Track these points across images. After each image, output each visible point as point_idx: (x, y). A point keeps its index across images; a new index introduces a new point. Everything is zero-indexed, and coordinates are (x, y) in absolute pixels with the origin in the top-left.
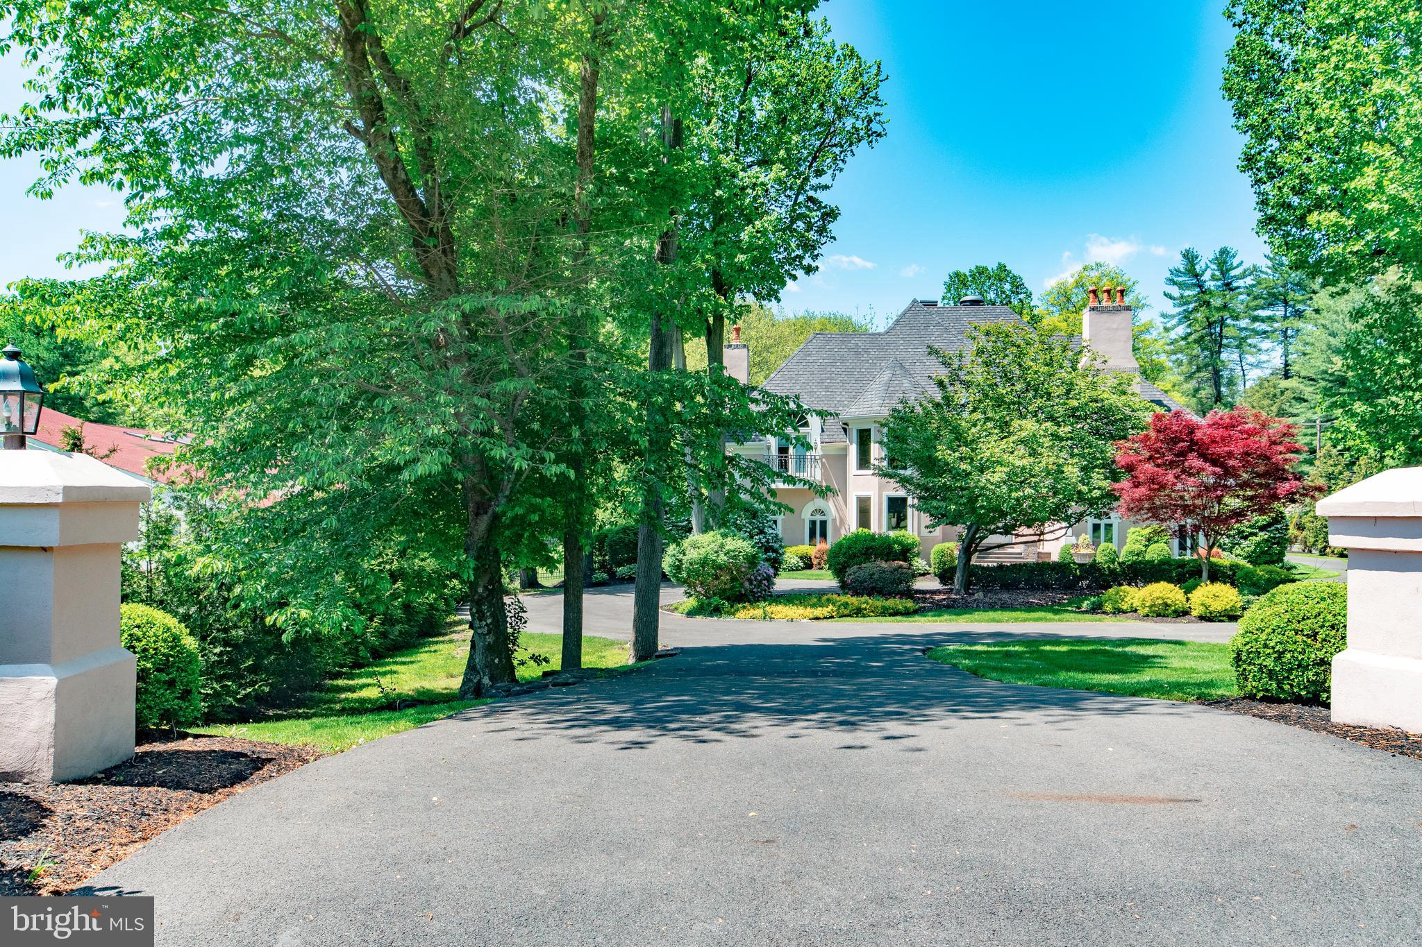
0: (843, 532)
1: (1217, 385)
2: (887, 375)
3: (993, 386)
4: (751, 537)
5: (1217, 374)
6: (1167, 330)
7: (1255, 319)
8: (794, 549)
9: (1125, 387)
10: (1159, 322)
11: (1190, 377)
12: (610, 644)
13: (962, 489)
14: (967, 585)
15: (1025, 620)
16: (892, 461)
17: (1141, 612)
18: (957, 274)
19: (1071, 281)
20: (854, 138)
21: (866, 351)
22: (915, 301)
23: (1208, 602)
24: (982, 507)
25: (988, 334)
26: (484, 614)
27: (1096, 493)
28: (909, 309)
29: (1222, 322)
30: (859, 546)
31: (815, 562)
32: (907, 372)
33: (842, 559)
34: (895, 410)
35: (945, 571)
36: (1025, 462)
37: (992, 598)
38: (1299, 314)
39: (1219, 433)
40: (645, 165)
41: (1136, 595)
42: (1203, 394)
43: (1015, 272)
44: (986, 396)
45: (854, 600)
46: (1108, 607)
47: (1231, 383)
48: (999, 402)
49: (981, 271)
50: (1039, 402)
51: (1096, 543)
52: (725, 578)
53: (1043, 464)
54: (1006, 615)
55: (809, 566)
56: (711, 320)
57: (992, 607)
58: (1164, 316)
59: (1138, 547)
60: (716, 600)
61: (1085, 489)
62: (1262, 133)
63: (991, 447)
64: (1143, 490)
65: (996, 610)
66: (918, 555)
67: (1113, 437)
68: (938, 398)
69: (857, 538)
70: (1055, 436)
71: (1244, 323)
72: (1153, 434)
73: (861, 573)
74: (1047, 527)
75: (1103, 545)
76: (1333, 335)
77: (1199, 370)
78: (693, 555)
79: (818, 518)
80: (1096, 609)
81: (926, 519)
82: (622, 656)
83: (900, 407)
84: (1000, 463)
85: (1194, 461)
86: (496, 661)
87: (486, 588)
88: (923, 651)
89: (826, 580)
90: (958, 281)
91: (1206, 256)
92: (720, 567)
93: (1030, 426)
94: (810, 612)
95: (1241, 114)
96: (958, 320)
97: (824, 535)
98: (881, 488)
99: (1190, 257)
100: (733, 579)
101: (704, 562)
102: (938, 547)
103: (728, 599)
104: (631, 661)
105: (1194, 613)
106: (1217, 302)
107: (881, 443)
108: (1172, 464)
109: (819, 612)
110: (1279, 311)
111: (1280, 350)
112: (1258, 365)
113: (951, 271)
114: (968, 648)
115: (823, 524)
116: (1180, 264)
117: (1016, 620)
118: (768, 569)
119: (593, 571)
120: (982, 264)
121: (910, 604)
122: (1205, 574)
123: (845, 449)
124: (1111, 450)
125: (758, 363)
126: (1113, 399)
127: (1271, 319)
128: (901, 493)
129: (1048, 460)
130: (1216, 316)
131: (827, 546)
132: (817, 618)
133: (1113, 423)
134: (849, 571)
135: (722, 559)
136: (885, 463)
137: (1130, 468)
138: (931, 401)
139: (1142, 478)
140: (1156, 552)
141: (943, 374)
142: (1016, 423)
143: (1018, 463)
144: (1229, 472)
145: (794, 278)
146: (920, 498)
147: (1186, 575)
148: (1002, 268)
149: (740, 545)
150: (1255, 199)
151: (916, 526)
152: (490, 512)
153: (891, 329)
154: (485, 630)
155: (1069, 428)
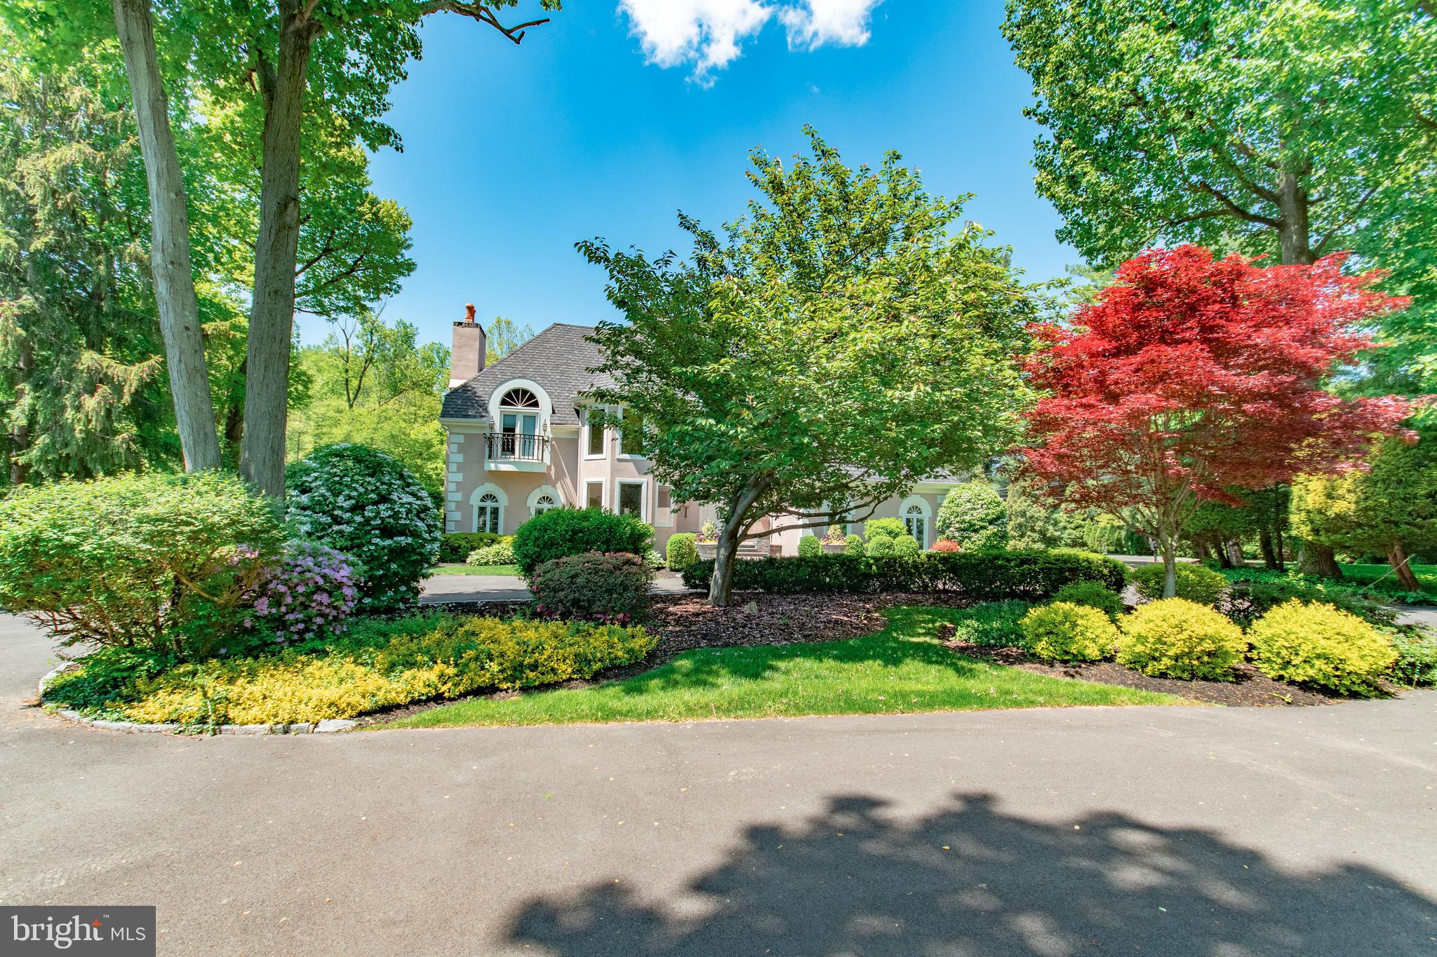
16: (626, 446)
35: (694, 569)
59: (888, 539)
66: (651, 546)
98: (614, 472)
102: (676, 537)
107: (616, 428)
123: (577, 432)
128: (635, 480)
136: (619, 448)
140: (902, 547)
151: (651, 515)
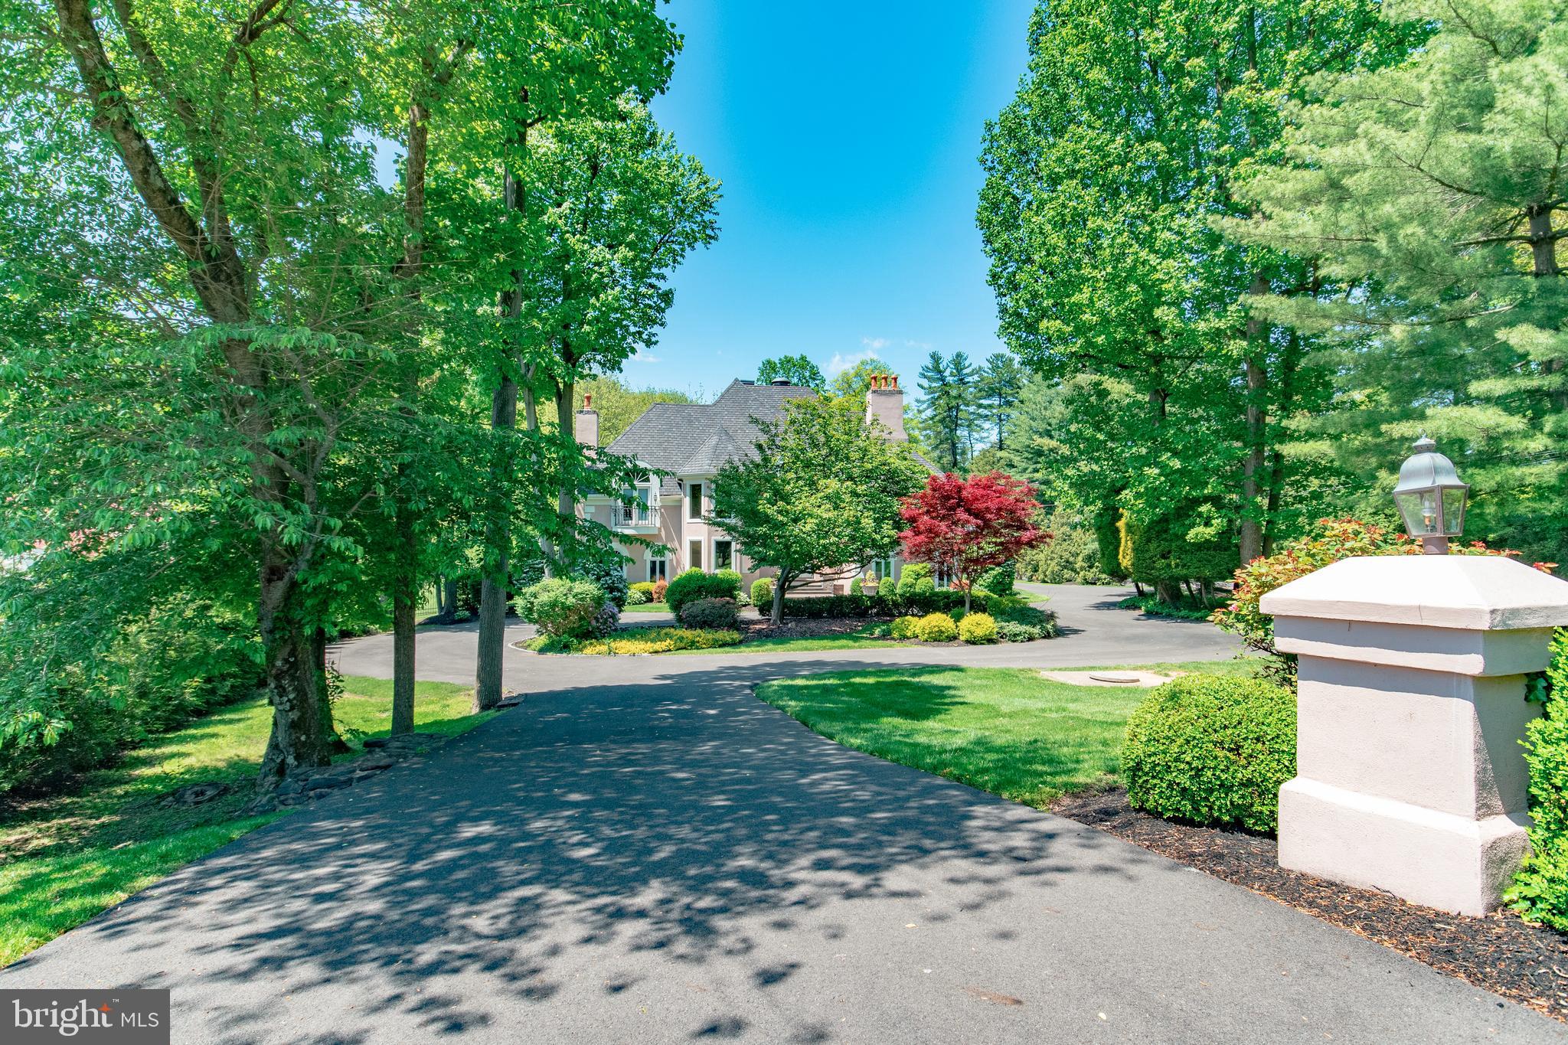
0: (679, 572)
1: (954, 454)
2: (714, 440)
3: (803, 451)
4: (598, 579)
5: (954, 445)
6: (919, 412)
7: (980, 406)
8: (637, 585)
9: (906, 454)
10: (914, 405)
11: (936, 447)
12: (456, 690)
13: (779, 537)
14: (782, 616)
15: (831, 648)
16: (719, 514)
17: (922, 638)
18: (769, 362)
19: (852, 372)
20: (691, 239)
21: (697, 419)
22: (736, 380)
23: (973, 628)
24: (796, 552)
25: (798, 407)
26: (284, 689)
27: (886, 540)
28: (731, 387)
29: (957, 408)
30: (693, 585)
31: (655, 596)
32: (731, 438)
33: (678, 597)
34: (723, 470)
35: (764, 605)
36: (830, 515)
37: (804, 627)
38: (1009, 404)
39: (979, 492)
40: (483, 222)
41: (919, 624)
42: (945, 460)
43: (814, 362)
44: (797, 458)
45: (688, 634)
46: (896, 635)
47: (964, 453)
48: (808, 465)
49: (788, 360)
50: (840, 465)
51: (879, 578)
52: (574, 618)
53: (846, 515)
54: (816, 643)
55: (650, 600)
56: (561, 386)
57: (803, 636)
58: (918, 401)
59: (910, 580)
60: (565, 638)
61: (878, 537)
62: (1003, 254)
63: (804, 502)
64: (922, 538)
65: (806, 639)
66: (740, 589)
67: (896, 494)
68: (758, 459)
69: (690, 578)
70: (854, 494)
71: (972, 409)
72: (929, 492)
73: (694, 609)
74: (845, 567)
75: (884, 579)
76: (1033, 419)
77: (941, 442)
78: (544, 598)
79: (658, 559)
80: (886, 636)
81: (748, 562)
82: (466, 706)
83: (727, 467)
84: (811, 516)
85: (961, 515)
86: (303, 738)
87: (286, 661)
88: (751, 688)
89: (663, 612)
90: (769, 367)
91: (947, 358)
92: (569, 608)
93: (833, 484)
94: (650, 646)
95: (988, 241)
96: (771, 397)
97: (662, 572)
98: (710, 534)
99: (936, 358)
100: (581, 618)
101: (553, 605)
102: (756, 583)
103: (577, 636)
104: (475, 710)
105: (962, 638)
106: (954, 393)
107: (711, 497)
108: (944, 518)
109: (658, 646)
110: (995, 401)
111: (996, 430)
112: (981, 440)
113: (764, 359)
114: (790, 682)
115: (662, 564)
116: (929, 363)
117: (825, 648)
118: (610, 607)
119: (456, 608)
120: (789, 355)
121: (736, 636)
122: (967, 605)
123: (680, 501)
124: (897, 505)
125: (608, 428)
126: (897, 463)
127: (990, 406)
128: (728, 538)
129: (848, 513)
130: (954, 403)
131: (666, 583)
132: (656, 652)
133: (898, 483)
134: (684, 607)
135: (571, 601)
136: (713, 515)
137: (912, 520)
138: (752, 462)
139: (922, 528)
140: (923, 585)
141: (763, 439)
142: (822, 482)
143: (825, 516)
144: (987, 524)
145: (633, 351)
146: (743, 543)
147: (953, 605)
148: (803, 358)
149: (587, 588)
150: (997, 308)
151: (739, 565)
152: (286, 578)
153: (718, 402)
154: (287, 706)
155: (864, 487)
